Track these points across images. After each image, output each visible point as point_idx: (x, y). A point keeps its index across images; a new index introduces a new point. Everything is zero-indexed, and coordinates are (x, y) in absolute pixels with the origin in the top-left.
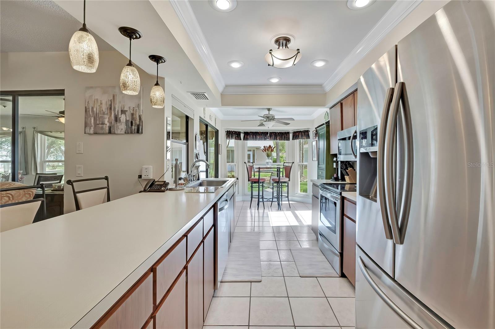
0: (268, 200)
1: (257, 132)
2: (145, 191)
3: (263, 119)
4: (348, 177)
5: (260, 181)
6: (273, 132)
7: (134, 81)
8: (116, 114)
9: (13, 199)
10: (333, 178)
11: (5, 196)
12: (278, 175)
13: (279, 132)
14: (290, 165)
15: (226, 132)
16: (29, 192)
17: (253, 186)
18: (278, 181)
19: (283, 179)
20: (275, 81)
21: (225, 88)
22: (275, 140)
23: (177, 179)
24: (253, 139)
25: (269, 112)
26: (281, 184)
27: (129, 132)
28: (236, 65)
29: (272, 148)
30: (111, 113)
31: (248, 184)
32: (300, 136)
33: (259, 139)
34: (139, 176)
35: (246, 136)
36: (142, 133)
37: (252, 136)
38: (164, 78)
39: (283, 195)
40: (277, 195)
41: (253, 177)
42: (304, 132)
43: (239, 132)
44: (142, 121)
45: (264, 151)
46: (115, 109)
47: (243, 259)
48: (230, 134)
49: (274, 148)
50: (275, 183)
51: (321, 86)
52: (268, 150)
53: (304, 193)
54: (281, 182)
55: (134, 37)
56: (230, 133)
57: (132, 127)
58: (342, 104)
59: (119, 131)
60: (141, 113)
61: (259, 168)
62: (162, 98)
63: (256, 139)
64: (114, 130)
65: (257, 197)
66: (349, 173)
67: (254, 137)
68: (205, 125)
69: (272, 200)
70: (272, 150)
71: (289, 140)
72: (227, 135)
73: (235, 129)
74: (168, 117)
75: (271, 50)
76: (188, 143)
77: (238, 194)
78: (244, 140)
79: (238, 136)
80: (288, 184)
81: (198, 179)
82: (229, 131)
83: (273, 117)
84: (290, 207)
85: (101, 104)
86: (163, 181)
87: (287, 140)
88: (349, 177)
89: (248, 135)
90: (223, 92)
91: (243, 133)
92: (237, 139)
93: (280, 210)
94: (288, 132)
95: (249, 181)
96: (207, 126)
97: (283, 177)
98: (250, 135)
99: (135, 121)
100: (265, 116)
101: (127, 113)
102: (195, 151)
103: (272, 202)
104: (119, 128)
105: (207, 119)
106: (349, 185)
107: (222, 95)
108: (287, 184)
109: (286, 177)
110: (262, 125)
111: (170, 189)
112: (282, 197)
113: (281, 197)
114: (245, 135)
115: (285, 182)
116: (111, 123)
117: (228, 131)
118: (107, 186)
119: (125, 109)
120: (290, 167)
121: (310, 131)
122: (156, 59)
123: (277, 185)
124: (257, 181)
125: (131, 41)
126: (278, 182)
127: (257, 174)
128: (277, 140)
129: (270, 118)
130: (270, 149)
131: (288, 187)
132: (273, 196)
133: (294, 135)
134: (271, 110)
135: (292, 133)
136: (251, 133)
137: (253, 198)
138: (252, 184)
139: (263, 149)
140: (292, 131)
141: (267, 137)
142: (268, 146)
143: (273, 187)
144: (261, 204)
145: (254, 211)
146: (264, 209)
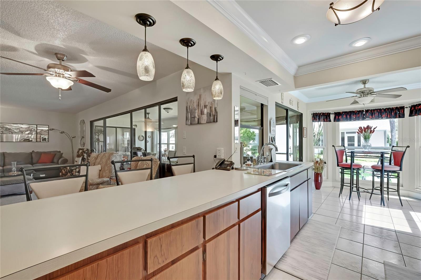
0: (366, 191)
1: (352, 111)
2: (216, 168)
3: (355, 95)
5: (353, 167)
6: (376, 109)
7: (188, 81)
8: (202, 109)
9: (149, 166)
11: (145, 164)
13: (386, 109)
14: (403, 149)
15: (312, 115)
16: (156, 163)
17: (345, 173)
18: (381, 169)
19: (389, 167)
20: (360, 44)
21: (297, 70)
23: (245, 160)
24: (347, 119)
25: (365, 86)
26: (386, 174)
27: (208, 122)
28: (300, 41)
29: (372, 129)
30: (199, 108)
31: (339, 170)
33: (355, 120)
34: (214, 156)
35: (337, 117)
36: (217, 121)
37: (345, 116)
38: (231, 73)
39: (390, 187)
40: (380, 186)
41: (344, 162)
43: (328, 113)
44: (217, 112)
45: (359, 133)
46: (201, 105)
47: (310, 253)
48: (316, 117)
49: (374, 129)
50: (376, 171)
52: (365, 131)
54: (387, 171)
55: (190, 45)
56: (316, 115)
57: (210, 118)
59: (203, 121)
60: (216, 105)
61: (352, 152)
62: (219, 90)
63: (350, 119)
64: (201, 121)
65: (349, 185)
67: (348, 116)
68: (285, 109)
69: (372, 192)
70: (371, 131)
71: (404, 117)
72: (313, 117)
73: (324, 111)
74: (235, 107)
75: (332, 4)
76: (263, 128)
77: (327, 179)
78: (334, 121)
79: (327, 118)
80: (398, 175)
81: (271, 161)
82: (316, 113)
83: (370, 90)
84: (402, 205)
85: (194, 103)
86: (230, 161)
87: (400, 117)
89: (339, 116)
90: (296, 74)
91: (333, 114)
92: (325, 120)
93: (384, 205)
94: (401, 107)
95: (338, 166)
96: (287, 110)
97: (390, 164)
98: (343, 115)
99: (212, 112)
100: (359, 91)
101: (207, 107)
102: (269, 135)
103: (372, 193)
104: (203, 119)
105: (286, 104)
107: (295, 77)
108: (396, 174)
109: (395, 164)
110: (355, 102)
111: (236, 168)
112: (388, 190)
113: (386, 189)
114: (336, 115)
115: (394, 172)
116: (199, 116)
117: (314, 113)
118: (193, 162)
119: (207, 104)
120: (403, 152)
122: (216, 58)
123: (381, 173)
124: (349, 167)
125: (188, 49)
127: (349, 158)
128: (382, 118)
129: (366, 92)
130: (369, 130)
131: (398, 178)
132: (373, 187)
133: (413, 110)
134: (367, 82)
135: (409, 107)
136: (344, 113)
137: (343, 185)
138: (342, 170)
139: (358, 130)
140: (409, 104)
141: (366, 116)
142: (366, 127)
143: (373, 176)
144: (354, 194)
145: (344, 200)
146: (359, 200)
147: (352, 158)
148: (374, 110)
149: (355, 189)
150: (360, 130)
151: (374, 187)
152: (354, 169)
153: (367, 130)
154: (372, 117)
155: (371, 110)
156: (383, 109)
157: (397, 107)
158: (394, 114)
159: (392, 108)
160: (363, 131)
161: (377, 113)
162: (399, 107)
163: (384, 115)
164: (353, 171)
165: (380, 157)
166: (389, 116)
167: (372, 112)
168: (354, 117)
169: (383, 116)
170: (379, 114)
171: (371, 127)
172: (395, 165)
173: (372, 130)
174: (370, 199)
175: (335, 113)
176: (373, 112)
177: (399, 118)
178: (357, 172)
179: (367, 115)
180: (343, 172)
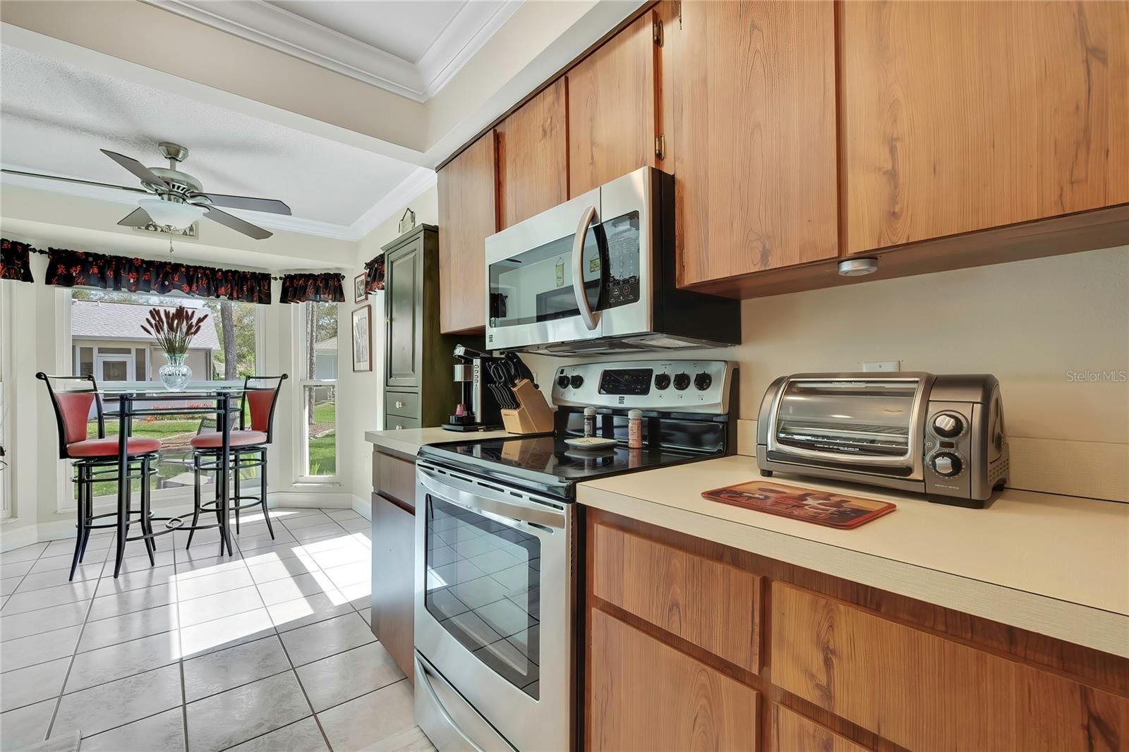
0: (176, 524)
1: (125, 257)
4: (515, 413)
5: (128, 452)
6: (201, 267)
10: (452, 419)
12: (222, 424)
14: (272, 384)
17: (94, 477)
18: (221, 445)
19: (239, 437)
22: (209, 295)
24: (105, 282)
25: (173, 165)
26: (232, 457)
29: (194, 321)
31: (67, 469)
32: (310, 290)
33: (134, 289)
35: (61, 269)
37: (96, 270)
39: (242, 493)
40: (218, 496)
41: (91, 438)
42: (325, 279)
43: (15, 244)
45: (152, 331)
49: (200, 320)
50: (204, 454)
51: (409, 60)
52: (170, 327)
53: (324, 477)
54: (236, 450)
58: (498, 139)
61: (124, 399)
63: (116, 285)
65: (114, 520)
66: (520, 399)
67: (109, 274)
69: (194, 522)
70: (190, 327)
71: (270, 303)
77: (14, 515)
78: (48, 282)
79: (10, 264)
80: (263, 455)
83: (192, 186)
84: (271, 536)
87: (261, 301)
88: (519, 413)
91: (41, 252)
92: (3, 271)
93: (230, 554)
94: (263, 275)
95: (64, 454)
97: (242, 428)
98: (87, 264)
103: (192, 530)
106: (520, 442)
108: (258, 455)
109: (254, 430)
112: (237, 504)
113: (232, 504)
114: (57, 261)
115: (252, 449)
120: (273, 392)
121: (344, 277)
123: (218, 459)
124: (116, 455)
126: (219, 449)
127: (113, 424)
128: (218, 296)
129: (179, 187)
130: (185, 322)
131: (263, 463)
132: (197, 505)
133: (289, 287)
134: (180, 156)
135: (281, 278)
136: (91, 259)
137: (88, 529)
138: (84, 469)
139: (147, 320)
140: (280, 271)
141: (172, 283)
142: (173, 311)
143: (196, 471)
144: (134, 549)
145: (92, 585)
146: (153, 564)
147: (126, 418)
148: (196, 268)
149: (135, 530)
150: (153, 322)
151: (199, 506)
152: (131, 459)
153: (177, 324)
154: (191, 289)
155: (188, 267)
156: (219, 270)
157: (255, 273)
158: (247, 290)
159: (244, 272)
160: (165, 324)
161: (205, 281)
162: (259, 273)
163: (223, 288)
164: (128, 466)
165: (214, 409)
166: (235, 294)
167: (191, 273)
168: (132, 281)
169: (220, 292)
170: (208, 283)
171: (190, 313)
172: (255, 428)
173: (194, 324)
174: (187, 548)
175: (50, 249)
176: (193, 275)
177: (259, 303)
178: (143, 469)
179: (176, 279)
180: (88, 477)
